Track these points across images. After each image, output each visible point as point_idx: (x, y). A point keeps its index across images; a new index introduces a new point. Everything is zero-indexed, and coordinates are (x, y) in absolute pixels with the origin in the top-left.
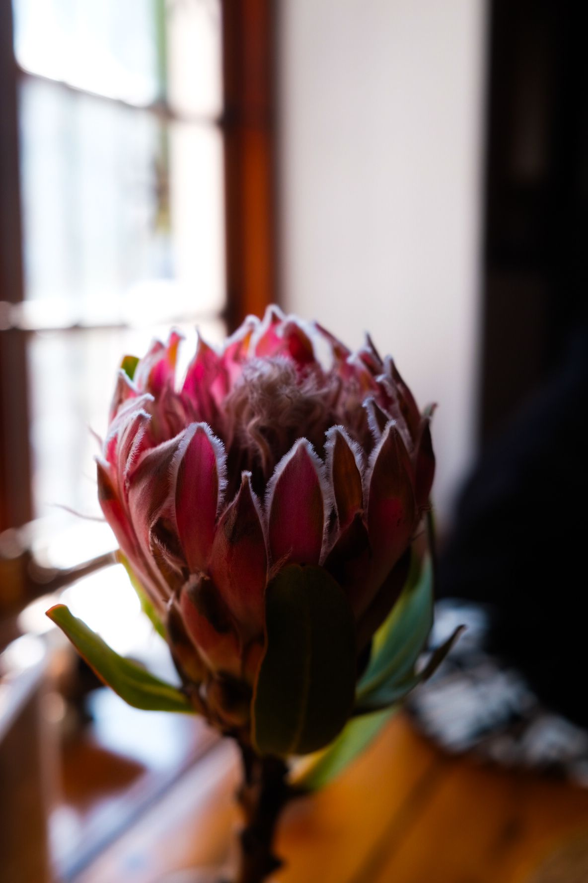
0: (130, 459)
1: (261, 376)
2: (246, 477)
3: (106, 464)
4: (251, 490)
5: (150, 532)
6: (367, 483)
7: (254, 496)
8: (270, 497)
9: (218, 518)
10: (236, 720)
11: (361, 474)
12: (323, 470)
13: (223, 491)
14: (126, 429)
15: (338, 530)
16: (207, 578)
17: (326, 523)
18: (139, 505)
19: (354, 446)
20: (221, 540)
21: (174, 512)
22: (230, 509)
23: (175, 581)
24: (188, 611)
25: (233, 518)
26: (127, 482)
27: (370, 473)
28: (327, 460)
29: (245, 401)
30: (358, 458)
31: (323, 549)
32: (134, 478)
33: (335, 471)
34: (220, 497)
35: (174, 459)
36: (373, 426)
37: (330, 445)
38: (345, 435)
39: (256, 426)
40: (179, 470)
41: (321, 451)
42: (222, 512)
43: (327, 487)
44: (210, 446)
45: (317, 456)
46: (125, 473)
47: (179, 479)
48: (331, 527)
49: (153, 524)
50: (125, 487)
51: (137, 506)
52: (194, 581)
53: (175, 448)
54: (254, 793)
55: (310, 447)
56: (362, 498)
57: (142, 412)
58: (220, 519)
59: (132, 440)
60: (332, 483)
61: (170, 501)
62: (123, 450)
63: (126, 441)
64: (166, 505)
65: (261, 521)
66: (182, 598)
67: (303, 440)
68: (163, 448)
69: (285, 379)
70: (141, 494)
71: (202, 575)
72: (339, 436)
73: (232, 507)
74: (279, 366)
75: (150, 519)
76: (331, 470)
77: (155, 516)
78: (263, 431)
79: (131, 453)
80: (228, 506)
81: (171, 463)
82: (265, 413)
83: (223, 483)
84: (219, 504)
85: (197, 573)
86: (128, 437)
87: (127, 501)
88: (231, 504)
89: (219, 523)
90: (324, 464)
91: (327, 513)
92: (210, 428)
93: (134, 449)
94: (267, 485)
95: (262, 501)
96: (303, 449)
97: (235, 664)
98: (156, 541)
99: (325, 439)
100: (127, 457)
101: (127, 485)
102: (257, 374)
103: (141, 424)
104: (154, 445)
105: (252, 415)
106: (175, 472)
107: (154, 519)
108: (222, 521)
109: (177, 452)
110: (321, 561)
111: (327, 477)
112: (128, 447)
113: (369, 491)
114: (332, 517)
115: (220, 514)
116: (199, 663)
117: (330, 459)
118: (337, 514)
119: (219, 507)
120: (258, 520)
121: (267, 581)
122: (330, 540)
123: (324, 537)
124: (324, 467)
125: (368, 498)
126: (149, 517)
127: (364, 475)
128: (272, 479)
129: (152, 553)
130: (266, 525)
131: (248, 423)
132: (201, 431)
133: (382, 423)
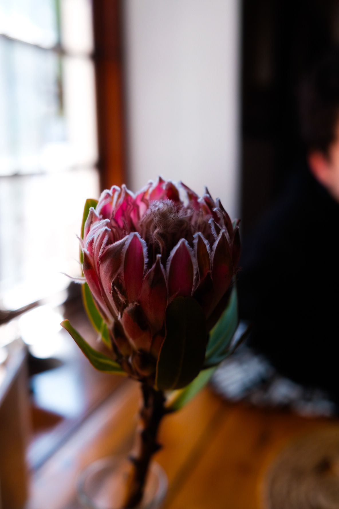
0: (101, 250)
1: (159, 209)
2: (159, 257)
3: (88, 252)
4: (160, 263)
5: (112, 284)
6: (212, 258)
7: (162, 266)
8: (168, 266)
9: (144, 276)
10: (146, 373)
11: (209, 254)
12: (192, 253)
13: (146, 264)
14: (99, 236)
15: (199, 280)
16: (138, 304)
17: (194, 277)
18: (106, 272)
19: (206, 242)
20: (146, 286)
21: (123, 274)
22: (150, 272)
23: (121, 307)
24: (127, 322)
25: (152, 277)
26: (99, 261)
27: (213, 253)
28: (194, 248)
29: (152, 221)
30: (208, 247)
31: (193, 290)
32: (103, 259)
33: (198, 253)
34: (145, 267)
35: (123, 250)
36: (214, 232)
37: (196, 241)
38: (202, 237)
39: (158, 233)
40: (126, 254)
41: (192, 245)
42: (145, 273)
43: (194, 261)
44: (140, 243)
45: (190, 247)
46: (99, 256)
47: (125, 258)
48: (197, 279)
49: (113, 280)
50: (98, 263)
51: (105, 272)
52: (131, 306)
53: (123, 244)
54: (149, 412)
55: (186, 243)
56: (210, 265)
57: (106, 228)
58: (145, 276)
59: (102, 240)
60: (197, 259)
61: (121, 270)
62: (97, 246)
63: (99, 241)
64: (119, 271)
65: (165, 277)
66: (123, 316)
67: (183, 240)
68: (116, 244)
69: (170, 211)
70: (107, 266)
71: (136, 303)
72: (199, 237)
73: (151, 271)
74: (167, 205)
75: (112, 278)
76: (196, 252)
77: (114, 276)
78: (161, 235)
79: (102, 247)
80: (149, 270)
81: (122, 251)
82: (162, 227)
83: (146, 260)
84: (144, 270)
85: (133, 302)
86: (100, 240)
87: (99, 269)
88: (150, 270)
89: (144, 279)
90: (193, 250)
91: (195, 272)
92: (140, 234)
93: (103, 245)
94: (167, 260)
95: (165, 268)
96: (183, 243)
97: (147, 346)
98: (115, 288)
99: (193, 239)
100: (100, 249)
101: (99, 262)
102: (157, 208)
103: (107, 234)
104: (112, 243)
105: (155, 228)
106: (124, 256)
107: (114, 277)
108: (146, 278)
109: (124, 246)
110: (192, 295)
111: (195, 256)
112: (100, 245)
113: (213, 262)
114: (197, 274)
115: (145, 275)
116: (129, 346)
117: (196, 247)
118: (199, 273)
119: (145, 271)
120: (163, 276)
121: (167, 304)
122: (196, 285)
123: (194, 284)
124: (193, 252)
125: (212, 265)
126: (111, 277)
127: (210, 255)
128: (169, 258)
129: (112, 294)
130: (167, 279)
131: (153, 232)
132: (135, 236)
133: (218, 231)
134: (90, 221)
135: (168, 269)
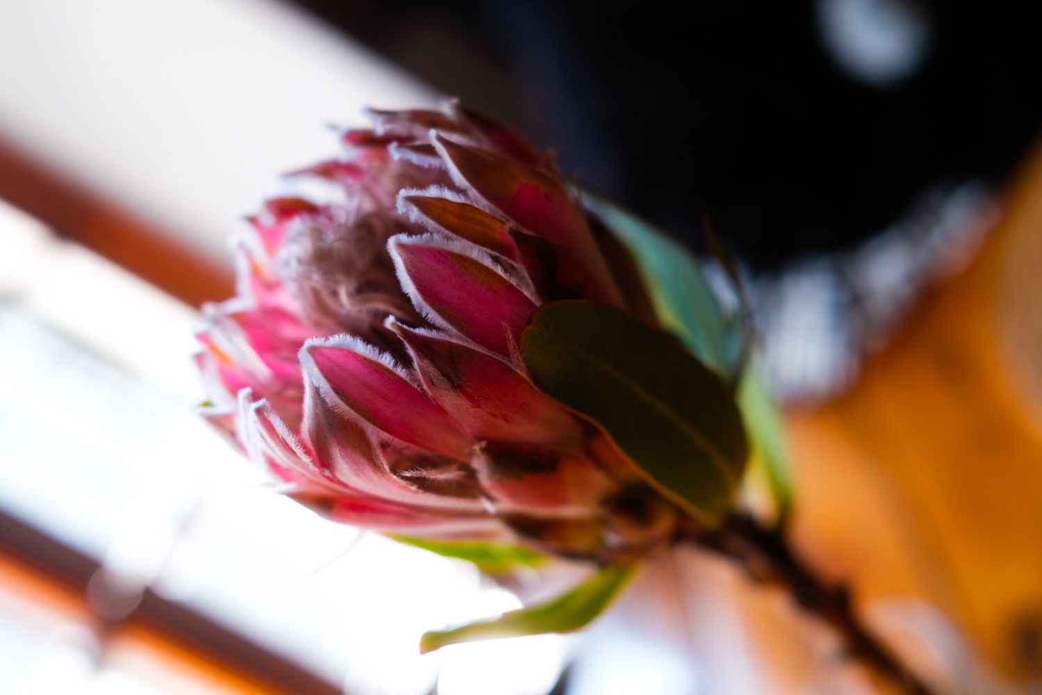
0: (299, 452)
1: (300, 261)
2: (393, 324)
3: (292, 487)
4: (412, 330)
5: (395, 477)
6: (482, 203)
7: (421, 331)
8: (432, 315)
9: (422, 389)
10: (664, 523)
11: (468, 202)
12: (437, 237)
13: (396, 365)
15: (516, 265)
16: (483, 444)
17: (499, 270)
18: (358, 472)
19: (433, 192)
20: (450, 401)
21: (386, 436)
22: (421, 368)
23: (467, 487)
24: (512, 494)
25: (431, 369)
26: (324, 471)
27: (473, 192)
28: (430, 229)
29: (316, 294)
30: (448, 195)
31: (527, 294)
32: (324, 461)
33: (447, 227)
34: (401, 372)
35: (327, 400)
36: (425, 161)
37: (415, 215)
38: (415, 193)
39: (350, 296)
40: (342, 400)
41: (415, 229)
42: (417, 381)
43: (459, 246)
44: (337, 349)
45: (419, 236)
46: (311, 467)
47: (352, 407)
48: (508, 269)
49: (386, 467)
50: (328, 478)
51: (358, 475)
52: (480, 465)
53: (317, 391)
55: (404, 238)
56: (497, 219)
57: (253, 407)
58: (425, 387)
59: (278, 436)
60: (459, 237)
61: (374, 434)
62: (288, 458)
63: (276, 443)
64: (374, 440)
65: (454, 341)
66: (494, 493)
67: (392, 243)
68: (309, 408)
69: (317, 234)
70: (346, 462)
71: (477, 448)
73: (419, 365)
74: (301, 234)
75: (380, 467)
76: (443, 229)
77: (379, 459)
78: (360, 291)
79: (293, 446)
80: (415, 370)
81: (329, 405)
83: (387, 360)
84: (408, 379)
85: (471, 454)
86: (272, 438)
87: (345, 485)
88: (416, 365)
89: (430, 393)
90: (431, 233)
91: (488, 262)
92: (316, 337)
93: (291, 440)
94: (418, 310)
95: (431, 326)
96: (401, 246)
97: (600, 482)
98: (408, 474)
99: (405, 217)
100: (294, 453)
101: (327, 473)
102: (294, 263)
103: (266, 414)
104: (299, 416)
106: (343, 407)
107: (381, 463)
108: (428, 386)
109: (321, 391)
110: (538, 303)
111: (448, 238)
112: (285, 445)
113: (493, 207)
114: (496, 260)
115: (420, 385)
116: (579, 524)
117: (430, 223)
118: (498, 254)
119: (411, 381)
120: (450, 343)
121: (524, 375)
122: (521, 279)
123: (513, 281)
124: (435, 236)
125: (500, 212)
126: (377, 467)
127: (472, 202)
128: (414, 301)
129: (420, 491)
130: (462, 339)
131: (340, 304)
132: (313, 351)
133: (429, 150)
135: (439, 320)
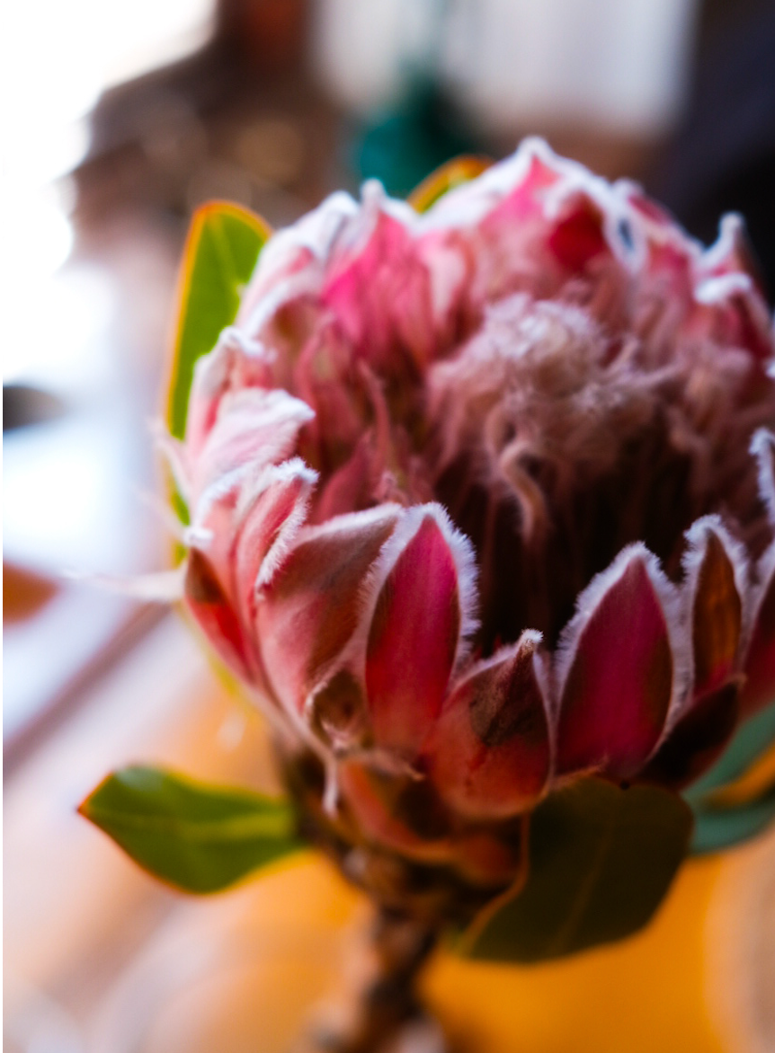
0: (271, 561)
2: (531, 642)
5: (310, 701)
6: (751, 612)
7: (537, 663)
8: (566, 658)
9: (453, 678)
11: (743, 600)
12: (675, 604)
13: (468, 638)
14: (262, 495)
16: (418, 777)
17: (673, 708)
19: (734, 551)
21: (360, 669)
25: (493, 703)
26: (261, 593)
27: (760, 593)
28: (684, 587)
30: (740, 571)
32: (277, 591)
33: (697, 605)
34: (462, 649)
35: (369, 576)
37: (694, 560)
38: (722, 534)
39: (520, 460)
40: (381, 597)
41: (676, 574)
42: (462, 671)
43: (680, 639)
45: (666, 579)
46: (259, 577)
49: (318, 689)
50: (253, 597)
51: (281, 643)
52: (384, 759)
55: (653, 565)
56: (740, 638)
57: (297, 467)
58: (459, 684)
59: (278, 524)
60: (691, 629)
61: (355, 652)
62: (254, 536)
63: (264, 524)
64: (346, 655)
67: (636, 549)
68: (338, 532)
70: (291, 623)
73: (489, 672)
75: (313, 678)
76: (691, 603)
77: (323, 674)
78: (533, 471)
79: (275, 551)
81: (364, 581)
82: (537, 430)
83: (468, 625)
84: (457, 659)
87: (254, 616)
88: (485, 666)
89: (453, 691)
90: (678, 594)
91: (677, 689)
92: (447, 513)
94: (563, 633)
96: (639, 569)
98: (326, 726)
101: (260, 598)
103: (299, 499)
105: (509, 434)
106: (371, 601)
107: (321, 679)
108: (462, 689)
109: (378, 561)
111: (683, 620)
112: (268, 537)
113: (753, 626)
115: (458, 675)
117: (692, 583)
118: (692, 679)
119: (458, 665)
124: (677, 602)
125: (750, 637)
126: (311, 672)
127: (746, 602)
128: (572, 623)
130: (553, 706)
132: (428, 525)
134: (220, 376)
135: (564, 670)
